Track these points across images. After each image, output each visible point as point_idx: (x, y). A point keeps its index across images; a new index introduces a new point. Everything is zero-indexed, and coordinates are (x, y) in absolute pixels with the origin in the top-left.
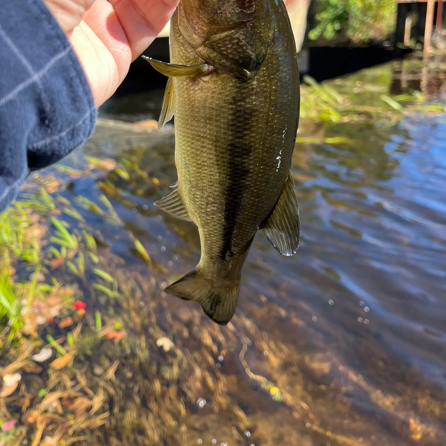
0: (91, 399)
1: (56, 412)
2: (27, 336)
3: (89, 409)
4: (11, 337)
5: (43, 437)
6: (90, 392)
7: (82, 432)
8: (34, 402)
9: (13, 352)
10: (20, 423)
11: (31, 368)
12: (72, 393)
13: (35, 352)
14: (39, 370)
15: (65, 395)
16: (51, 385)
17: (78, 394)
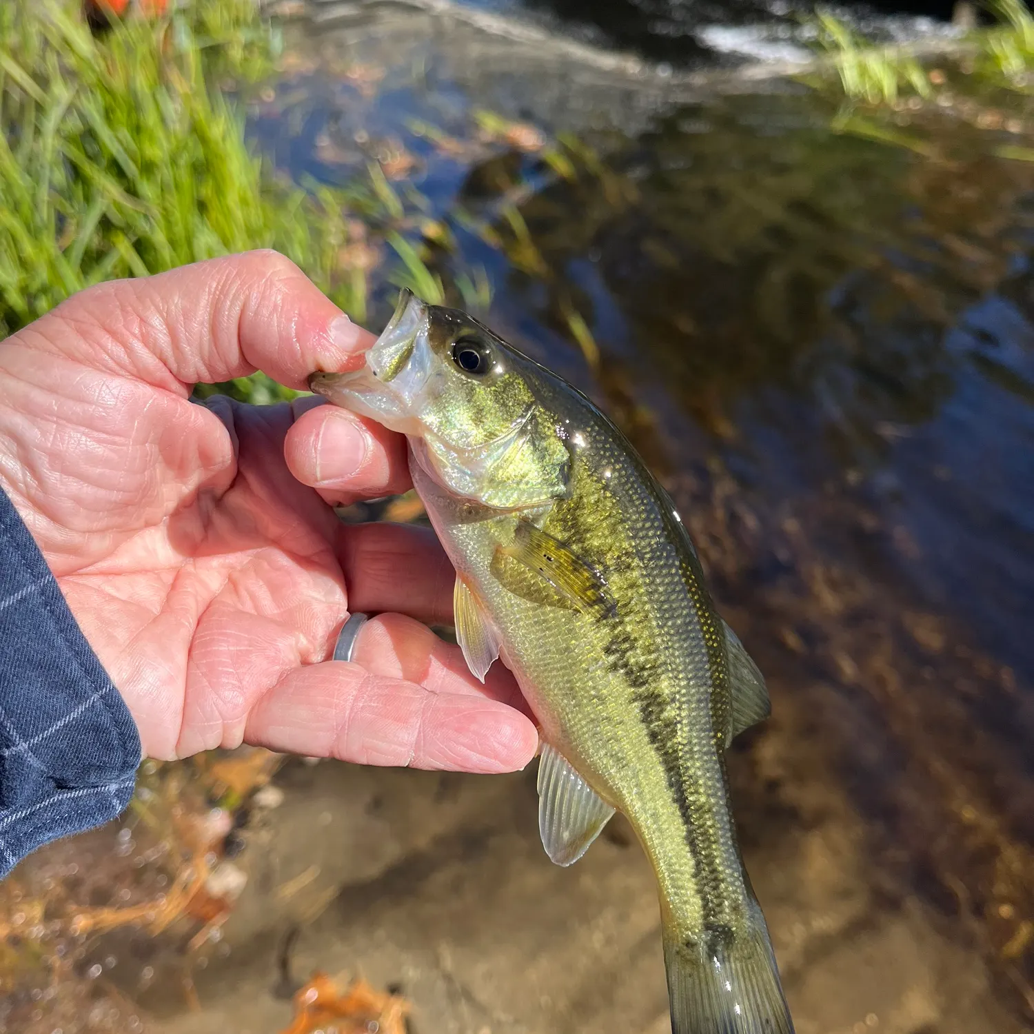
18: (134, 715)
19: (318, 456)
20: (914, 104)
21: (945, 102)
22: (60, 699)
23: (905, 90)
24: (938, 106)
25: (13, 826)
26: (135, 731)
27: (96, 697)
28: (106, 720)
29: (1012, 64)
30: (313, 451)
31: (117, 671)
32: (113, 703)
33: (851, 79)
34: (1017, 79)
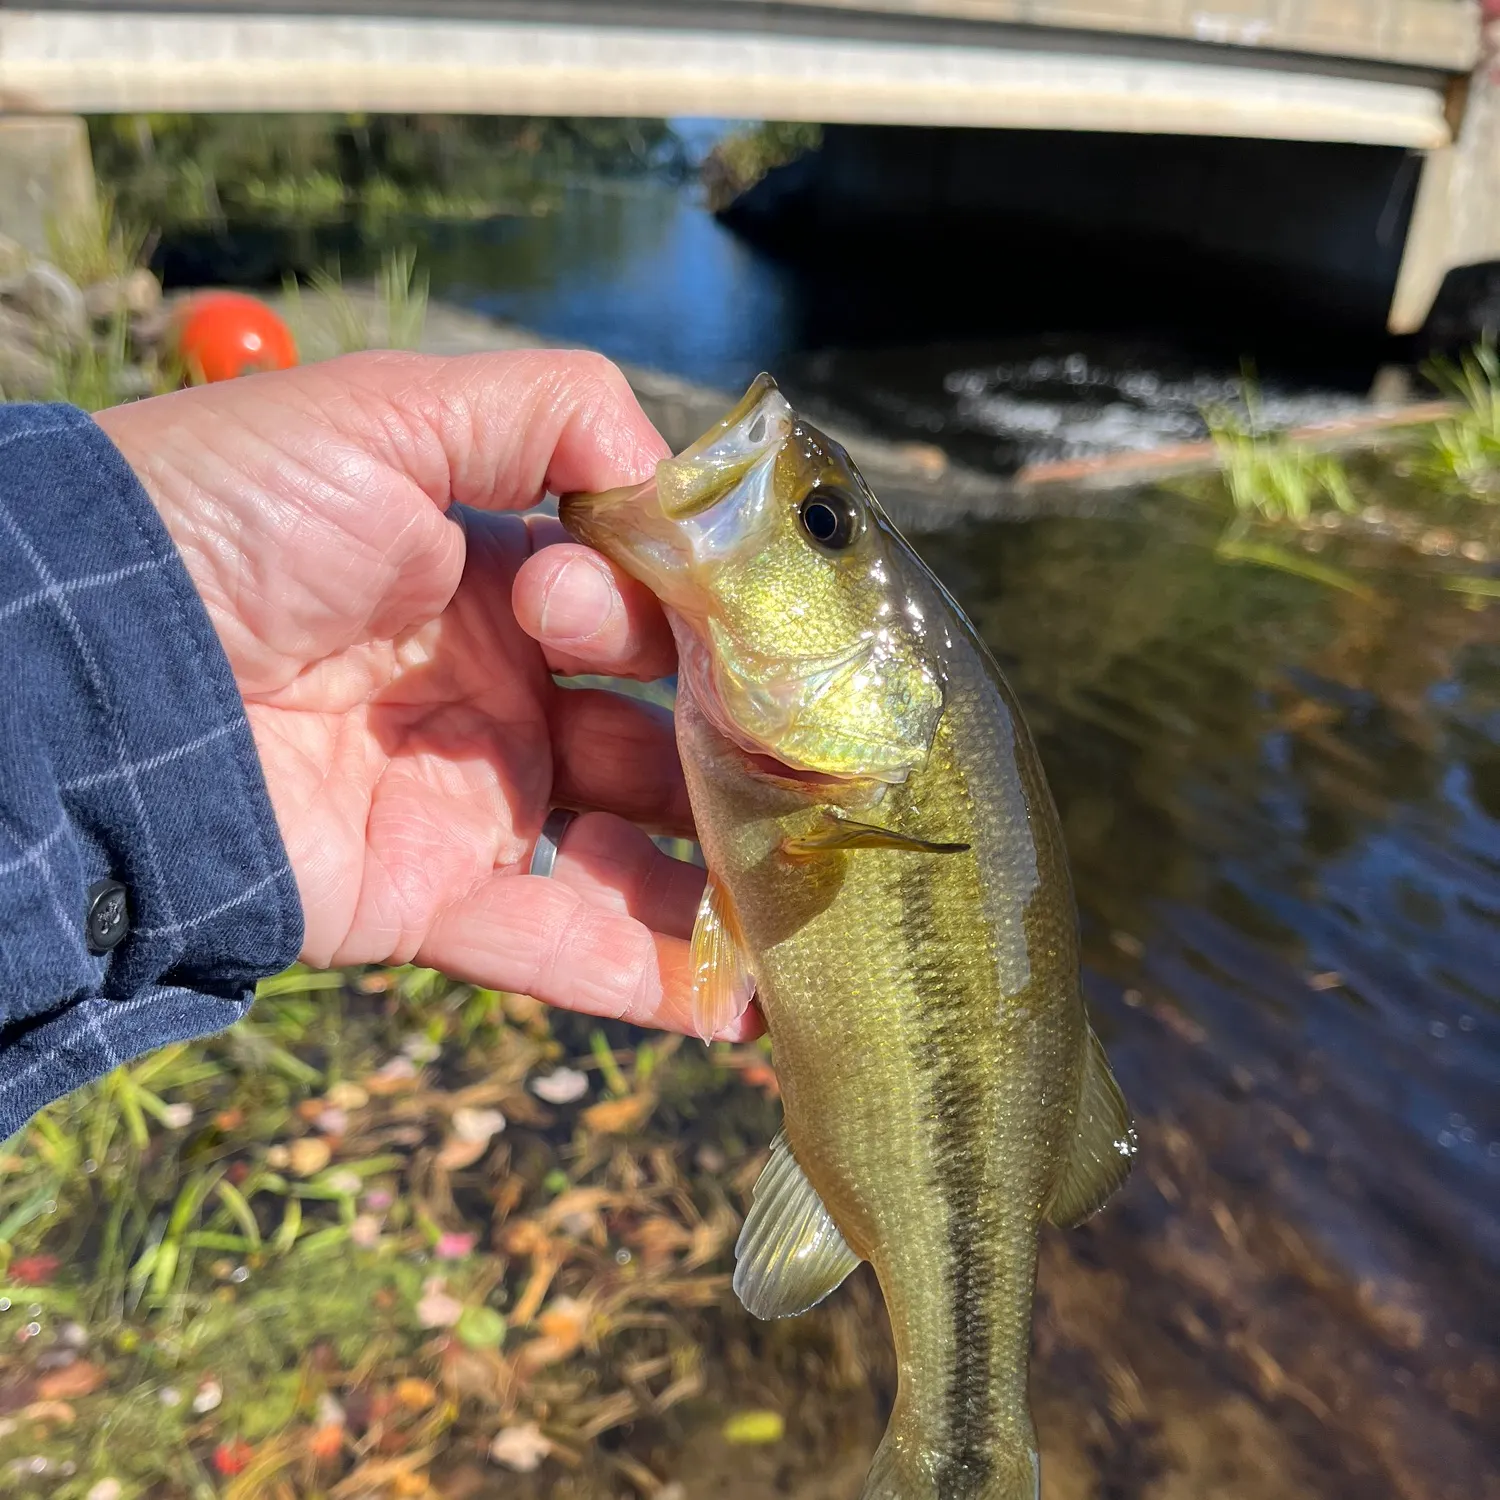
0: (688, 1227)
1: (587, 1240)
2: (519, 1026)
3: (681, 1253)
4: (474, 1017)
5: (549, 1297)
6: (690, 1209)
7: (660, 1305)
8: (533, 1200)
9: (476, 1057)
10: (486, 1245)
11: (525, 1111)
12: (640, 1200)
13: (541, 1069)
14: (545, 1120)
15: (618, 1202)
16: (583, 1166)
17: (656, 1207)
18: (305, 901)
19: (548, 602)
20: (1330, 522)
21: (1373, 517)
22: (232, 877)
23: (1321, 502)
24: (1365, 523)
25: (119, 1021)
26: (301, 925)
27: (268, 879)
28: (274, 908)
29: (1467, 464)
30: (544, 593)
31: (297, 843)
32: (286, 889)
33: (1244, 488)
34: (1475, 484)
